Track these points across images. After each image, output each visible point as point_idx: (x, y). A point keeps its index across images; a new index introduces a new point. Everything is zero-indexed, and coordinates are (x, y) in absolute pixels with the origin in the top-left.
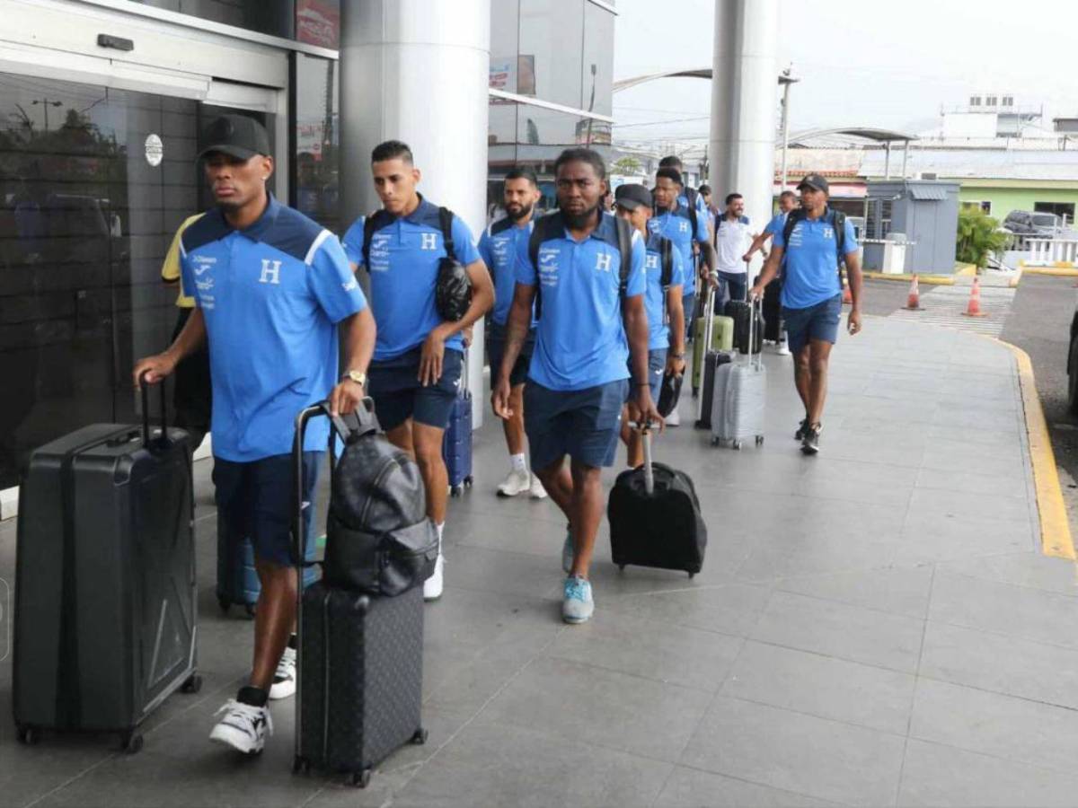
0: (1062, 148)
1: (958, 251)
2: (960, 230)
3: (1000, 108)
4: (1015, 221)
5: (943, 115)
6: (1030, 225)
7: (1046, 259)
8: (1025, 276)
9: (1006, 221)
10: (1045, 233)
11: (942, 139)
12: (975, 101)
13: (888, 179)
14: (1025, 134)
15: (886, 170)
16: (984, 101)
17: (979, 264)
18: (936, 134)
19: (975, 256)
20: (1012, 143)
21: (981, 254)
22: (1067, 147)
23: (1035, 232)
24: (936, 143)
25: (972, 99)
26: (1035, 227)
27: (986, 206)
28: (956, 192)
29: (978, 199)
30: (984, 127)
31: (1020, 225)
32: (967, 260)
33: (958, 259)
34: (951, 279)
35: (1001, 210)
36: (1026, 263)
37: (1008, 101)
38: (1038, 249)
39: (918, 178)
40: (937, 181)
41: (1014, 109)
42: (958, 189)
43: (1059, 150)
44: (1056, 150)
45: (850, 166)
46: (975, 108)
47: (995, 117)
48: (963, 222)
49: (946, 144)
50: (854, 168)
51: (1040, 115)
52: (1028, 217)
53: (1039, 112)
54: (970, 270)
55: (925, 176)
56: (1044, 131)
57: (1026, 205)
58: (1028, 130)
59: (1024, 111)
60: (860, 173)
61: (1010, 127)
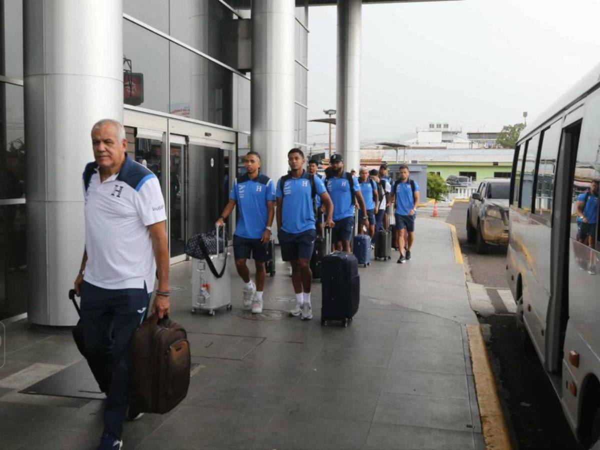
0: (471, 147)
1: (428, 193)
2: (428, 185)
3: (443, 129)
4: (451, 180)
5: (417, 132)
6: (457, 182)
7: (464, 196)
8: (455, 203)
9: (447, 180)
10: (464, 185)
11: (417, 143)
12: (432, 126)
13: (398, 163)
14: (455, 141)
15: (397, 158)
16: (435, 126)
17: (437, 199)
18: (414, 140)
19: (435, 195)
20: (448, 145)
21: (438, 194)
22: (473, 148)
23: (460, 184)
24: (415, 145)
25: (430, 125)
26: (460, 183)
27: (439, 173)
28: (426, 168)
29: (436, 171)
30: (436, 138)
31: (453, 182)
32: (432, 197)
33: (428, 197)
34: (425, 204)
35: (445, 175)
36: (456, 198)
37: (446, 126)
38: (461, 192)
39: (410, 162)
40: (418, 163)
41: (449, 130)
42: (426, 167)
43: (470, 149)
44: (467, 149)
45: (378, 157)
46: (432, 129)
47: (441, 133)
48: (429, 182)
49: (419, 146)
50: (380, 158)
51: (461, 132)
52: (456, 178)
53: (460, 131)
54: (434, 200)
55: (413, 162)
56: (463, 140)
57: (456, 173)
58: (456, 139)
59: (453, 130)
60: (383, 160)
61: (448, 138)
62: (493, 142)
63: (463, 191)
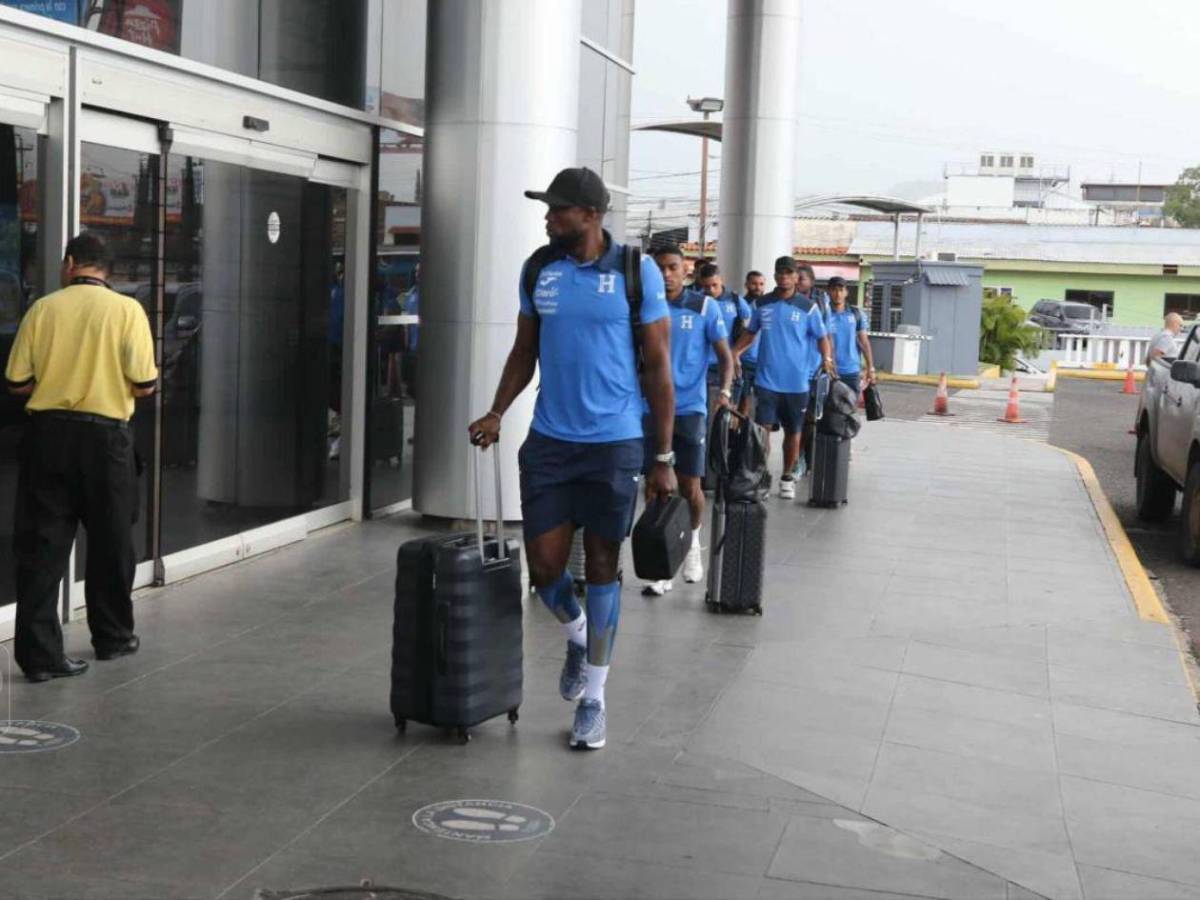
0: (1093, 223)
1: (981, 350)
2: (983, 323)
3: (1017, 170)
4: (1042, 313)
5: (947, 178)
6: (1061, 317)
7: (1084, 359)
8: (1060, 379)
9: (1033, 313)
10: (1080, 328)
11: (945, 208)
12: (987, 161)
13: (898, 260)
14: (1048, 204)
15: (895, 248)
16: (997, 161)
17: (1005, 364)
18: (938, 201)
19: (998, 356)
20: (1032, 215)
21: (1006, 353)
22: (1100, 222)
23: (1067, 326)
25: (983, 159)
26: (1067, 320)
27: (1008, 293)
28: (979, 277)
29: (997, 284)
30: (998, 195)
31: (1049, 318)
32: (992, 361)
33: (980, 360)
34: (975, 381)
35: (1026, 298)
36: (1060, 364)
37: (1028, 161)
38: (1075, 348)
39: (934, 259)
40: (957, 262)
41: (1035, 172)
42: (980, 272)
43: (1090, 225)
44: (1085, 226)
45: (838, 241)
46: (987, 170)
47: (1011, 181)
48: (986, 313)
49: (951, 214)
50: (844, 244)
51: (1067, 180)
52: (1058, 307)
53: (1065, 176)
54: (993, 371)
55: (942, 256)
57: (1055, 294)
58: (1052, 200)
59: (1047, 174)
60: (851, 251)
61: (1030, 195)
62: (1151, 211)
63: (1080, 344)
